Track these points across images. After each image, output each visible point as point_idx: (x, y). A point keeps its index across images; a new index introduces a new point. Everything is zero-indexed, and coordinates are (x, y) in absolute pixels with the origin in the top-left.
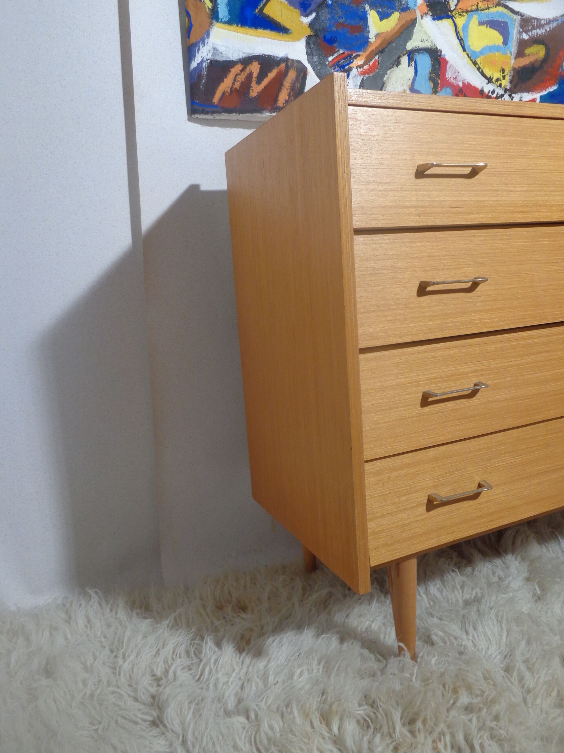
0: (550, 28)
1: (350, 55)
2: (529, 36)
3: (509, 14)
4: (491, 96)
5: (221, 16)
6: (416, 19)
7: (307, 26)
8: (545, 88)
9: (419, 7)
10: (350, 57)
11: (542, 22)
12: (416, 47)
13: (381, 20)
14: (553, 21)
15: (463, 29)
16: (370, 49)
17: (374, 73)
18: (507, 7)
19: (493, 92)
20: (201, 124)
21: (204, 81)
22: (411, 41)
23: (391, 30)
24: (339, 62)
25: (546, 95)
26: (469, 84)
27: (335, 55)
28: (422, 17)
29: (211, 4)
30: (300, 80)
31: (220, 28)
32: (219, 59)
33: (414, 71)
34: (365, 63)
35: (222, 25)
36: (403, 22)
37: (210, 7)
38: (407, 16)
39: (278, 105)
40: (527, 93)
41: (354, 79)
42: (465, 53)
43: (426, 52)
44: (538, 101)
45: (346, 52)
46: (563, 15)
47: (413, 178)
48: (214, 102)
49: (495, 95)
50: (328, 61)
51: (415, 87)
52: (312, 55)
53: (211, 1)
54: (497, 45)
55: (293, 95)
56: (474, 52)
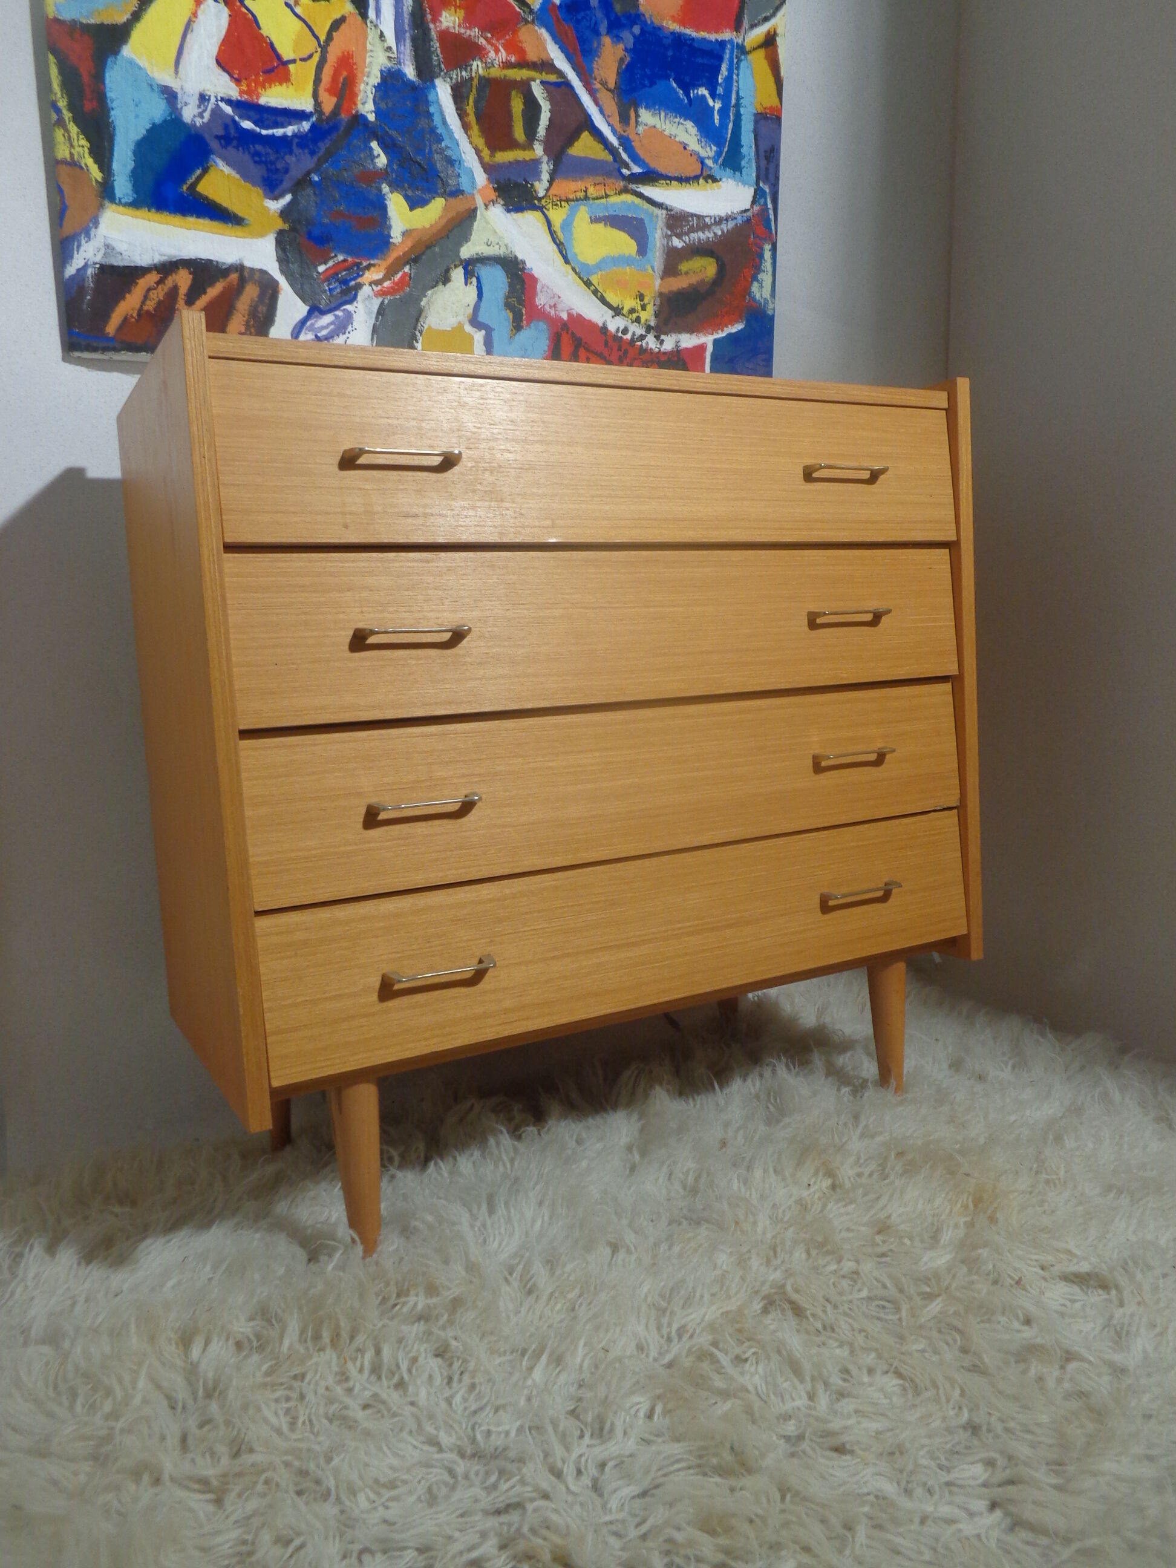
0: (723, 232)
1: (358, 265)
2: (685, 242)
3: (645, 207)
4: (621, 337)
5: (118, 193)
6: (476, 209)
7: (277, 215)
8: (721, 326)
9: (479, 191)
10: (358, 268)
11: (707, 220)
12: (477, 254)
13: (412, 208)
14: (727, 220)
15: (562, 228)
16: (394, 255)
17: (402, 294)
18: (640, 195)
19: (625, 331)
20: (88, 367)
21: (89, 297)
22: (469, 243)
23: (432, 226)
24: (337, 275)
25: (724, 338)
26: (579, 316)
27: (331, 263)
28: (486, 206)
29: (101, 175)
30: (267, 301)
31: (118, 213)
32: (116, 264)
33: (476, 292)
34: (387, 277)
35: (121, 208)
36: (451, 214)
37: (100, 180)
38: (460, 205)
40: (689, 336)
41: (367, 302)
42: (568, 267)
43: (498, 263)
44: (710, 348)
45: (350, 259)
46: (746, 211)
47: (335, 468)
48: (109, 333)
49: (628, 336)
50: (318, 272)
51: (480, 319)
52: (288, 261)
53: (101, 169)
54: (627, 254)
55: (253, 326)
56: (586, 266)
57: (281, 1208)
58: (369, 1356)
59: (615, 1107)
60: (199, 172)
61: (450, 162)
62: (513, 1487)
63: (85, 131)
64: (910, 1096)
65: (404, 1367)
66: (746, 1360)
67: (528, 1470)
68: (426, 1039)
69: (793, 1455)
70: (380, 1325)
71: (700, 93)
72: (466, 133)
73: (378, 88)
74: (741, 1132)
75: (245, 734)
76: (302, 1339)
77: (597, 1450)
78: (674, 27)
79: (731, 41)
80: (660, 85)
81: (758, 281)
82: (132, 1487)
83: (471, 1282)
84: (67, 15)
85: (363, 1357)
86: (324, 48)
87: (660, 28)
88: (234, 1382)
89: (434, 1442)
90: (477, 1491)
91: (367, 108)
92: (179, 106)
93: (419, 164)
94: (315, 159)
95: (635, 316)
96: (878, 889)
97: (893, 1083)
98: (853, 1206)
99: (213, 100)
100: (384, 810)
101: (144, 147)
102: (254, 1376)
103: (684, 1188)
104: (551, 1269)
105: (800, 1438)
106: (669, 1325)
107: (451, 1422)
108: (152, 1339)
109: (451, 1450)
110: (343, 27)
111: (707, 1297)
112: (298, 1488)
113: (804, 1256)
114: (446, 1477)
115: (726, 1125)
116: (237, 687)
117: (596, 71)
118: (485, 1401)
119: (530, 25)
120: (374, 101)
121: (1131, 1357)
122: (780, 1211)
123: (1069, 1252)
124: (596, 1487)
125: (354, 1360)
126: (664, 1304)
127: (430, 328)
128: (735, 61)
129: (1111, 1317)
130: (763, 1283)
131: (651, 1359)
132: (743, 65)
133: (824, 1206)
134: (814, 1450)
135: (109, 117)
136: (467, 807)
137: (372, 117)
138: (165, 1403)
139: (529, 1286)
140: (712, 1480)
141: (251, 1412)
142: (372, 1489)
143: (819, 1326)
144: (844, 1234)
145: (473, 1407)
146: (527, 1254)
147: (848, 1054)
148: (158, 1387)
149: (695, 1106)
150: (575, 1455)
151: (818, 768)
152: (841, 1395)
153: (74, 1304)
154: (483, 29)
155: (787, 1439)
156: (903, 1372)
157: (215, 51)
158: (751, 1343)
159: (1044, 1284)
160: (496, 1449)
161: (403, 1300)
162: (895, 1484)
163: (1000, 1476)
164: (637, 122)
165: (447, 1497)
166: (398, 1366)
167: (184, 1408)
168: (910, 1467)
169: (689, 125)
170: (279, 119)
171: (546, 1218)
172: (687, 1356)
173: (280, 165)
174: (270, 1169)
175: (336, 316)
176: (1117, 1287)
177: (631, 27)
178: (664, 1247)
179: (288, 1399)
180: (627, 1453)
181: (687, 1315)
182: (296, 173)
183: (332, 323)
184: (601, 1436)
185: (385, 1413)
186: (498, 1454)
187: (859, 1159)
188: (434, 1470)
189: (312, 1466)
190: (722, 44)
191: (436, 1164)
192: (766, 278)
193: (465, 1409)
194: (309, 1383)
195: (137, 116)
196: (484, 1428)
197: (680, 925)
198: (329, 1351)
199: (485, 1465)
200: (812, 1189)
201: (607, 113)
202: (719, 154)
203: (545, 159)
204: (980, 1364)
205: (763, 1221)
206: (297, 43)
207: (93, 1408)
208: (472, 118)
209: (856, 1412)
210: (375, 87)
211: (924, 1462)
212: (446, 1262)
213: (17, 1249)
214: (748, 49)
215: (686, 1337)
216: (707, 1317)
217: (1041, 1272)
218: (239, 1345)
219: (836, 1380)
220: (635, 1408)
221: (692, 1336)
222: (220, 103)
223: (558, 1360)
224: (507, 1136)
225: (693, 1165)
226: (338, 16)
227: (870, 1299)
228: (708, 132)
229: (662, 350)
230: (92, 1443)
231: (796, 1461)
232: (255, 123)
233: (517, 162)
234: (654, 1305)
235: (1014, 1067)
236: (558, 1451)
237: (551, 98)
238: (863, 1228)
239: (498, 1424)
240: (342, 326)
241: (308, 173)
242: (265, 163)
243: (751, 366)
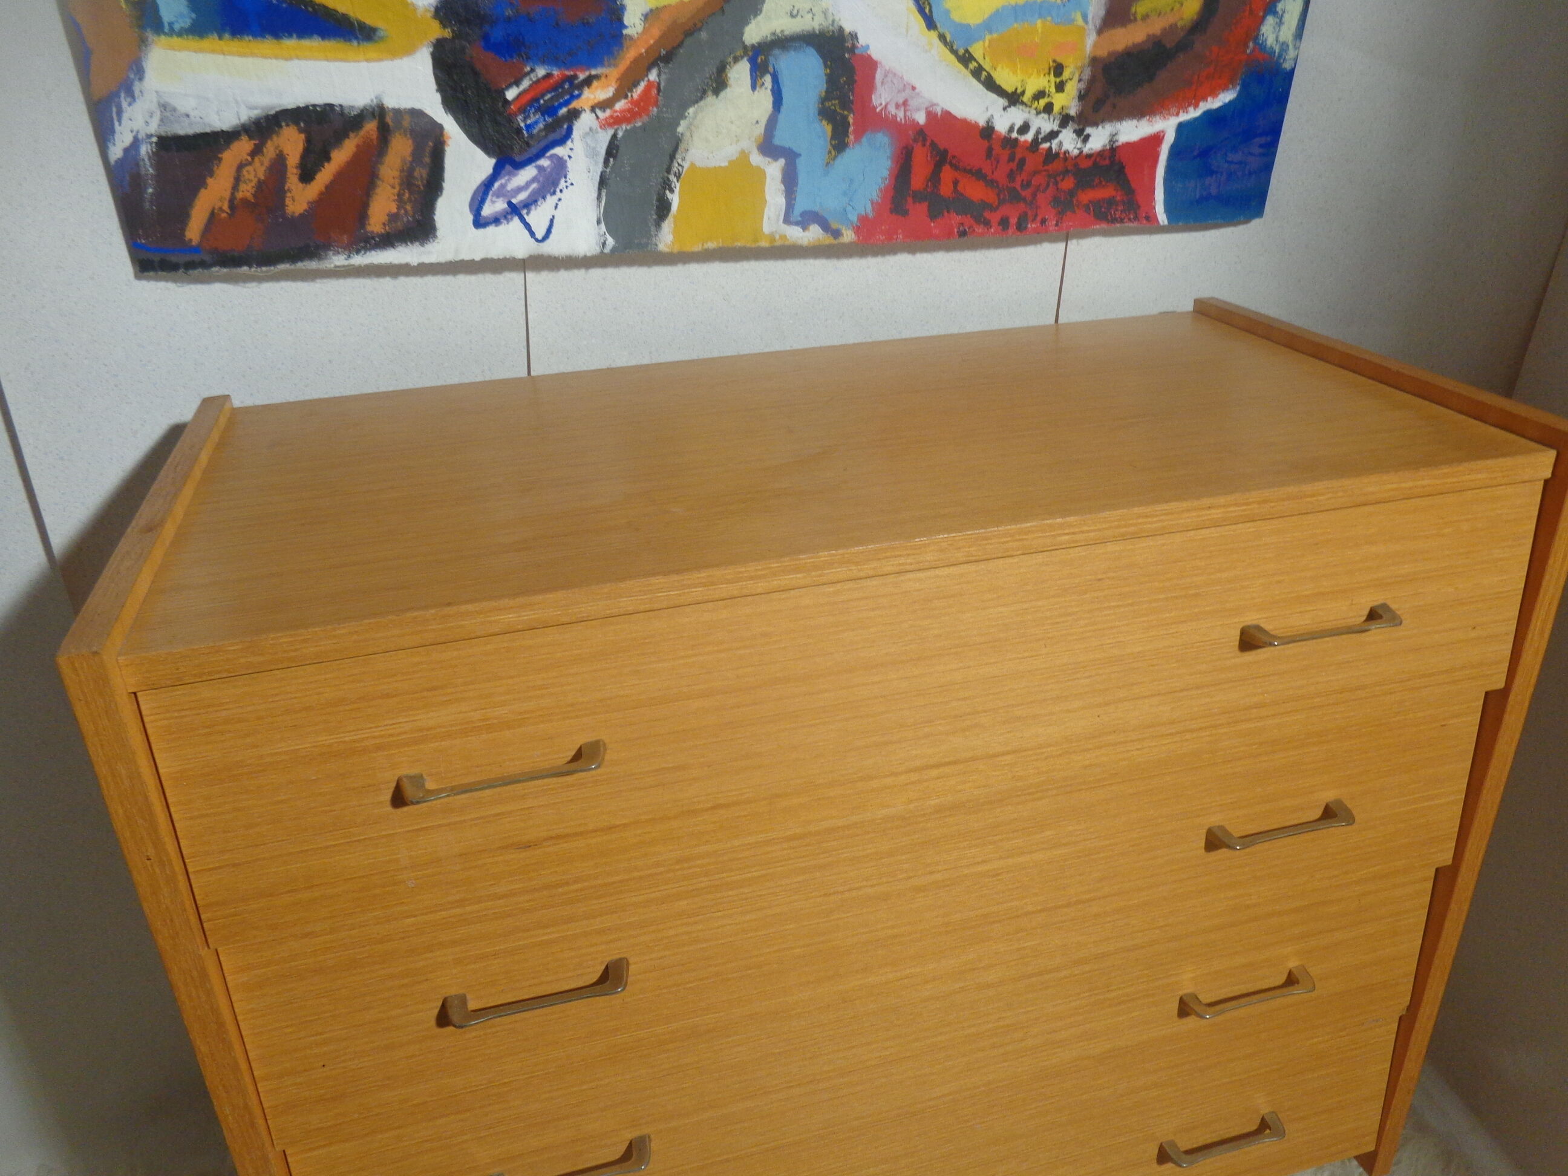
1: (571, 79)
4: (1016, 140)
5: (167, 14)
7: (429, 15)
8: (1194, 102)
10: (571, 84)
12: (774, 34)
16: (630, 55)
17: (645, 118)
19: (1024, 128)
21: (150, 190)
22: (759, 18)
24: (537, 100)
25: (1196, 119)
26: (947, 114)
27: (526, 84)
30: (427, 159)
31: (173, 49)
32: (182, 132)
33: (771, 99)
34: (623, 91)
35: (175, 40)
39: (369, 228)
40: (1135, 122)
41: (588, 139)
42: (933, 35)
43: (809, 45)
44: (1170, 136)
45: (557, 72)
47: (386, 804)
48: (191, 240)
49: (1029, 137)
50: (506, 102)
51: (777, 141)
52: (455, 89)
55: (410, 200)
56: (964, 29)
81: (1275, 13)
95: (1043, 102)
127: (692, 165)
175: (541, 169)
183: (534, 180)
192: (1290, 6)
229: (1086, 150)
240: (550, 184)
243: (1237, 157)
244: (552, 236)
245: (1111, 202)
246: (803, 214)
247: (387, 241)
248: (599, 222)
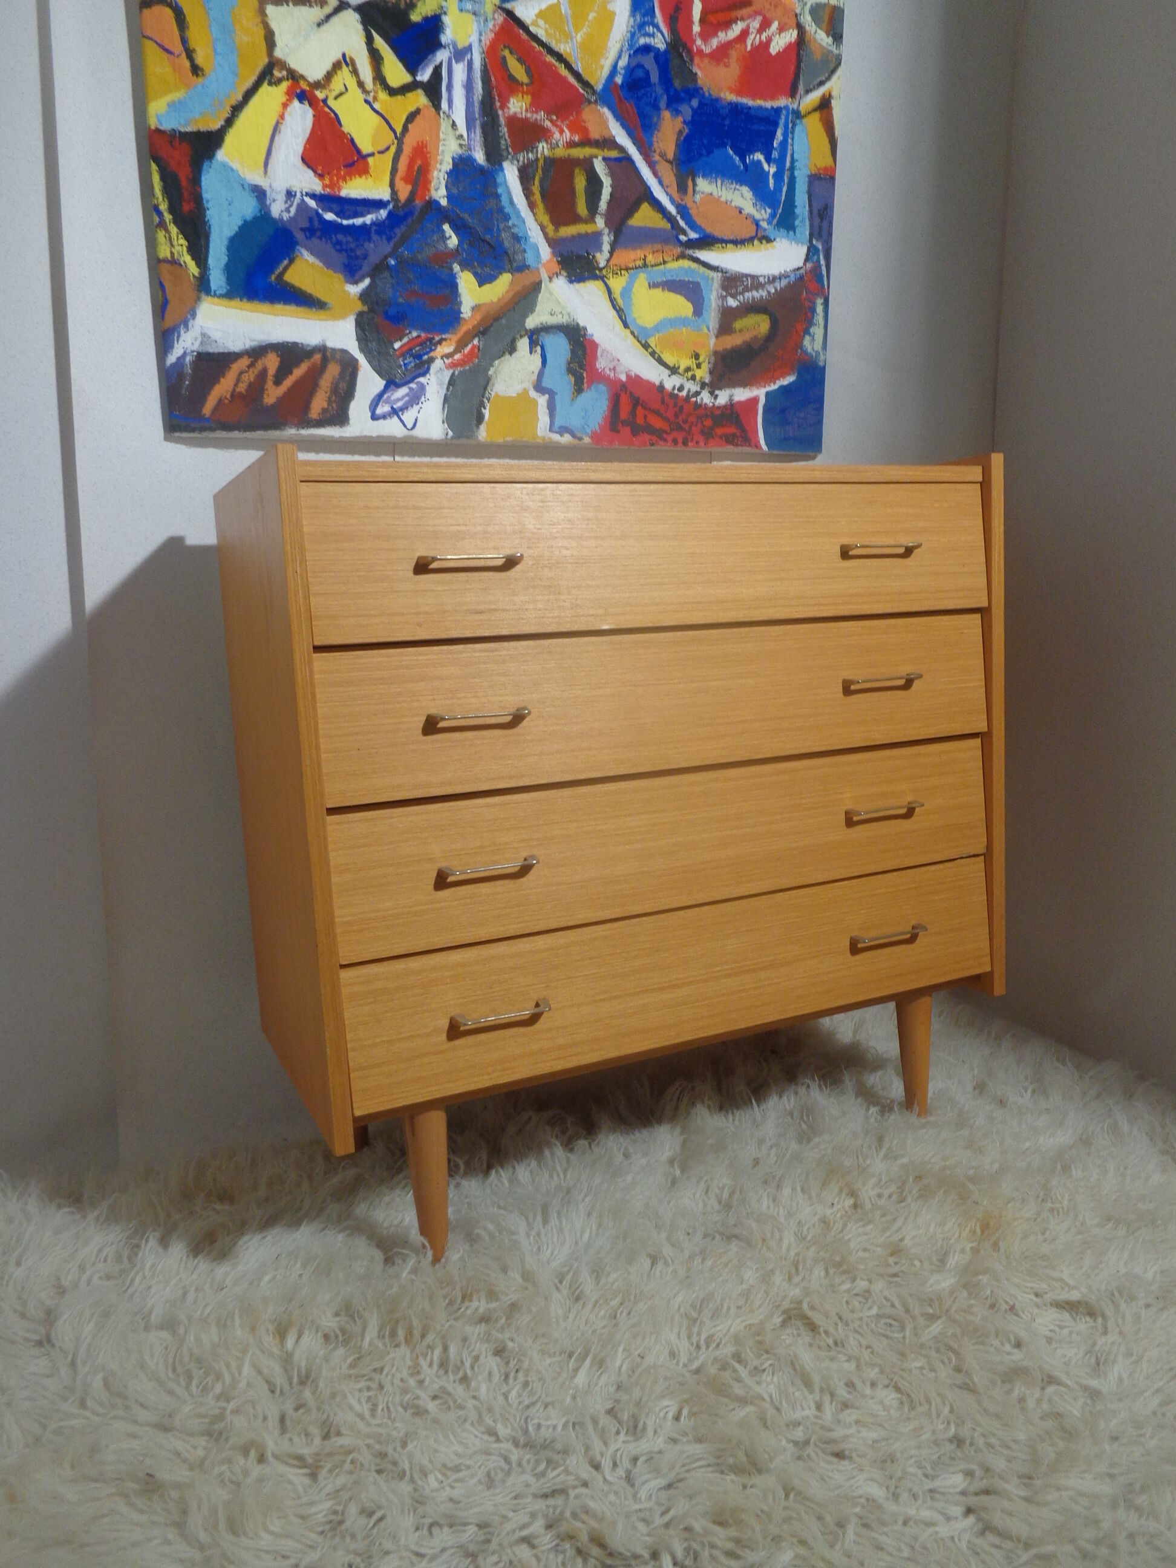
0: (776, 289)
1: (431, 340)
2: (739, 301)
3: (701, 271)
4: (677, 395)
5: (213, 286)
6: (540, 283)
7: (356, 298)
8: (773, 380)
9: (544, 265)
10: (431, 342)
11: (761, 280)
12: (542, 324)
13: (480, 285)
14: (780, 279)
15: (622, 295)
16: (463, 329)
17: (471, 365)
18: (696, 260)
19: (681, 388)
20: (186, 445)
21: (187, 383)
22: (534, 314)
23: (499, 300)
24: (411, 350)
25: (775, 390)
26: (637, 377)
27: (405, 340)
28: (550, 279)
29: (198, 270)
30: (348, 378)
31: (214, 304)
32: (211, 351)
33: (541, 360)
34: (457, 350)
35: (216, 300)
36: (517, 288)
37: (197, 274)
38: (525, 279)
39: (310, 416)
40: (742, 389)
41: (439, 375)
42: (628, 331)
43: (560, 331)
44: (762, 401)
45: (423, 335)
46: (799, 269)
47: (411, 574)
48: (205, 415)
49: (684, 393)
50: (394, 349)
51: (544, 384)
52: (366, 340)
53: (198, 265)
54: (683, 316)
55: (335, 401)
56: (643, 329)
57: (360, 1210)
58: (437, 1352)
59: (660, 1121)
60: (286, 262)
61: (517, 239)
62: (559, 1475)
63: (183, 231)
64: (932, 1119)
65: (468, 1364)
66: (764, 1370)
67: (572, 1461)
68: (489, 1074)
69: (799, 1458)
70: (448, 1325)
71: (756, 158)
72: (532, 211)
73: (450, 174)
74: (774, 1149)
75: (332, 811)
76: (380, 1337)
77: (631, 1446)
78: (731, 97)
79: (786, 107)
80: (717, 153)
81: (809, 334)
82: (242, 1461)
83: (527, 1288)
84: (166, 126)
85: (432, 1353)
86: (400, 140)
87: (717, 100)
88: (324, 1373)
89: (492, 1432)
90: (528, 1477)
91: (440, 193)
92: (268, 202)
93: (489, 244)
94: (392, 244)
95: (690, 374)
96: (905, 933)
97: (916, 1108)
98: (871, 1226)
99: (298, 195)
100: (452, 875)
101: (235, 243)
102: (340, 1369)
103: (720, 1202)
104: (598, 1275)
105: (807, 1442)
106: (699, 1334)
107: (507, 1416)
108: (253, 1329)
109: (507, 1440)
110: (418, 119)
111: (733, 1310)
112: (378, 1468)
113: (823, 1273)
114: (502, 1464)
115: (761, 1142)
116: (325, 771)
117: (655, 144)
118: (535, 1398)
119: (593, 106)
120: (447, 187)
121: (1106, 1384)
122: (805, 1229)
123: (1062, 1280)
124: (629, 1479)
125: (425, 1355)
126: (694, 1315)
127: (497, 394)
128: (790, 125)
129: (1095, 1344)
130: (784, 1298)
131: (681, 1365)
132: (798, 129)
133: (845, 1225)
134: (817, 1454)
135: (205, 216)
136: (525, 870)
137: (444, 202)
138: (266, 1387)
139: (577, 1293)
140: (728, 1477)
141: (338, 1399)
142: (439, 1471)
143: (831, 1342)
144: (861, 1254)
145: (527, 1402)
146: (576, 1265)
147: (880, 1073)
148: (260, 1373)
149: (734, 1120)
150: (612, 1450)
151: (850, 822)
152: (846, 1405)
153: (185, 1294)
154: (549, 113)
155: (796, 1443)
156: (902, 1388)
157: (300, 149)
158: (768, 1356)
159: (1036, 1311)
160: (545, 1441)
161: (466, 1304)
162: (885, 1489)
163: (978, 1485)
164: (694, 191)
165: (503, 1482)
166: (462, 1362)
167: (281, 1391)
168: (899, 1474)
169: (746, 190)
170: (359, 209)
171: (594, 1229)
172: (713, 1364)
173: (359, 253)
174: (351, 1173)
175: (411, 389)
176: (1104, 1316)
177: (690, 101)
178: (697, 1260)
179: (369, 1389)
180: (657, 1449)
181: (715, 1326)
182: (374, 259)
183: (407, 395)
184: (635, 1433)
185: (452, 1404)
186: (546, 1445)
187: (880, 1180)
188: (493, 1458)
189: (390, 1450)
190: (778, 111)
191: (497, 1172)
192: (818, 331)
193: (520, 1403)
194: (387, 1375)
195: (230, 215)
196: (536, 1421)
197: (718, 968)
198: (403, 1347)
199: (535, 1455)
200: (835, 1208)
201: (665, 184)
202: (773, 216)
203: (606, 231)
204: (970, 1383)
205: (789, 1238)
206: (375, 139)
207: (205, 1389)
208: (537, 197)
209: (857, 1422)
210: (447, 173)
211: (911, 1470)
212: (505, 1270)
213: (135, 1241)
214: (803, 112)
215: (714, 1345)
216: (732, 1329)
217: (1035, 1299)
218: (326, 1337)
219: (842, 1392)
220: (665, 1411)
221: (718, 1345)
222: (305, 198)
223: (600, 1364)
224: (560, 1148)
225: (728, 1182)
226: (412, 109)
227: (879, 1317)
228: (763, 196)
229: (717, 404)
230: (207, 1420)
231: (801, 1463)
232: (337, 215)
233: (580, 235)
234: (686, 1315)
235: (1034, 1091)
236: (597, 1445)
237: (612, 174)
238: (879, 1249)
239: (548, 1418)
240: (415, 398)
241: (386, 258)
242: (346, 251)
243: (802, 415)
244: (417, 428)
245: (734, 436)
246: (560, 428)
247: (320, 424)
248: (443, 422)
